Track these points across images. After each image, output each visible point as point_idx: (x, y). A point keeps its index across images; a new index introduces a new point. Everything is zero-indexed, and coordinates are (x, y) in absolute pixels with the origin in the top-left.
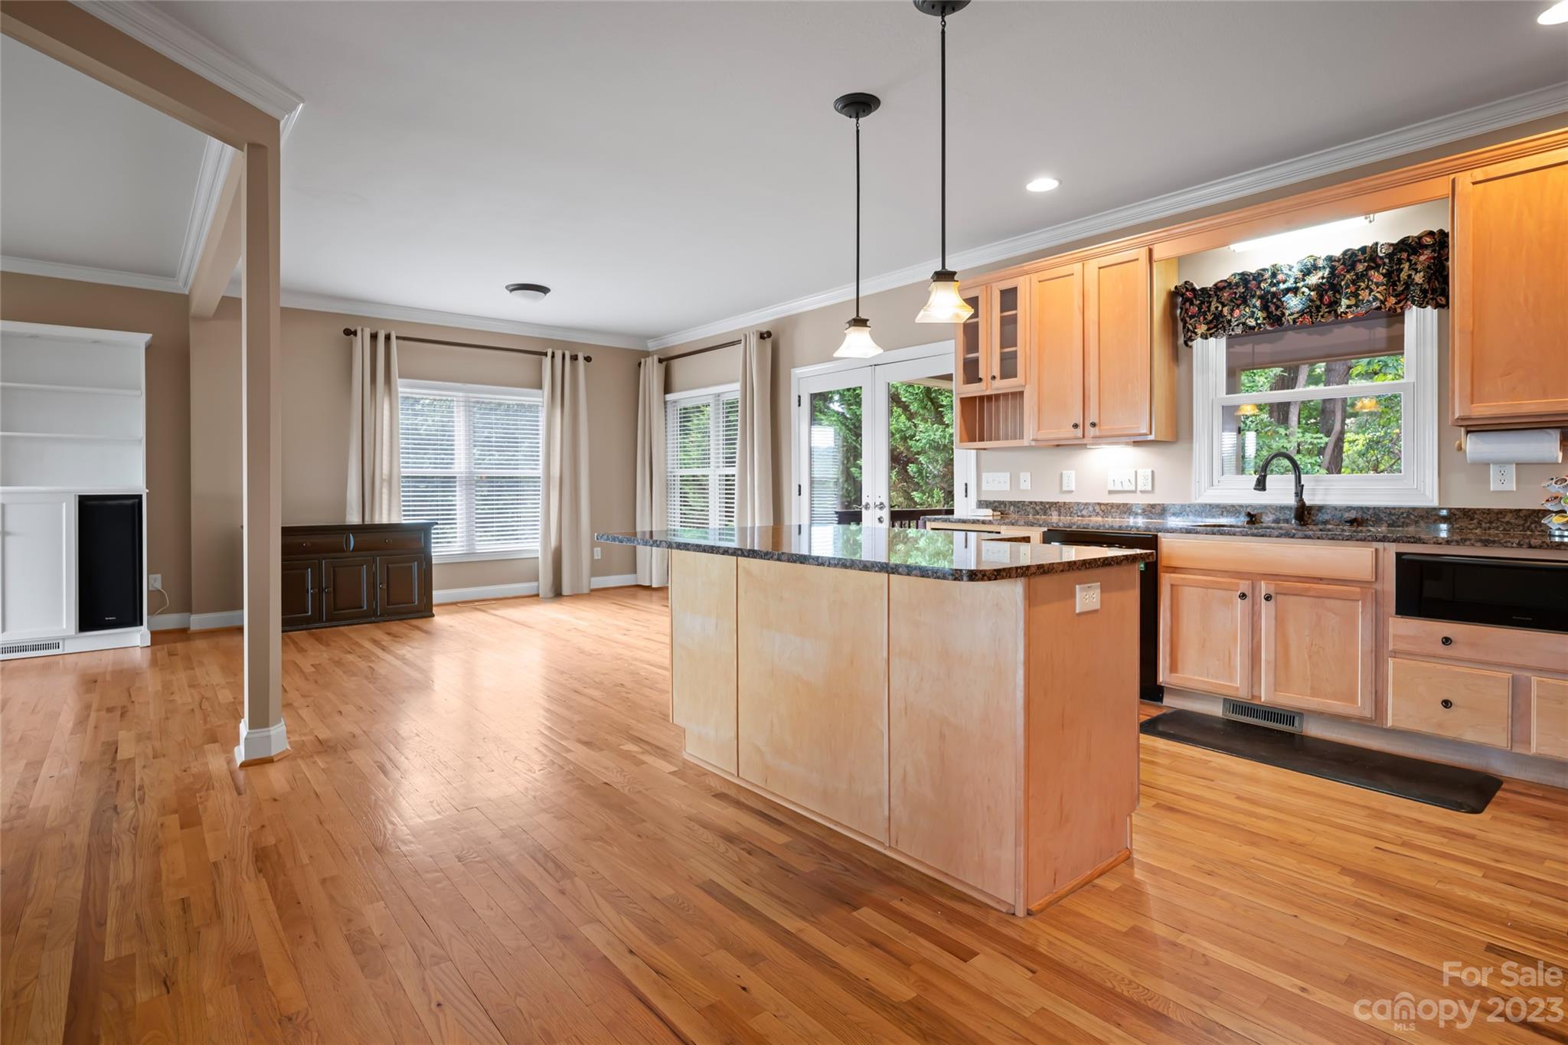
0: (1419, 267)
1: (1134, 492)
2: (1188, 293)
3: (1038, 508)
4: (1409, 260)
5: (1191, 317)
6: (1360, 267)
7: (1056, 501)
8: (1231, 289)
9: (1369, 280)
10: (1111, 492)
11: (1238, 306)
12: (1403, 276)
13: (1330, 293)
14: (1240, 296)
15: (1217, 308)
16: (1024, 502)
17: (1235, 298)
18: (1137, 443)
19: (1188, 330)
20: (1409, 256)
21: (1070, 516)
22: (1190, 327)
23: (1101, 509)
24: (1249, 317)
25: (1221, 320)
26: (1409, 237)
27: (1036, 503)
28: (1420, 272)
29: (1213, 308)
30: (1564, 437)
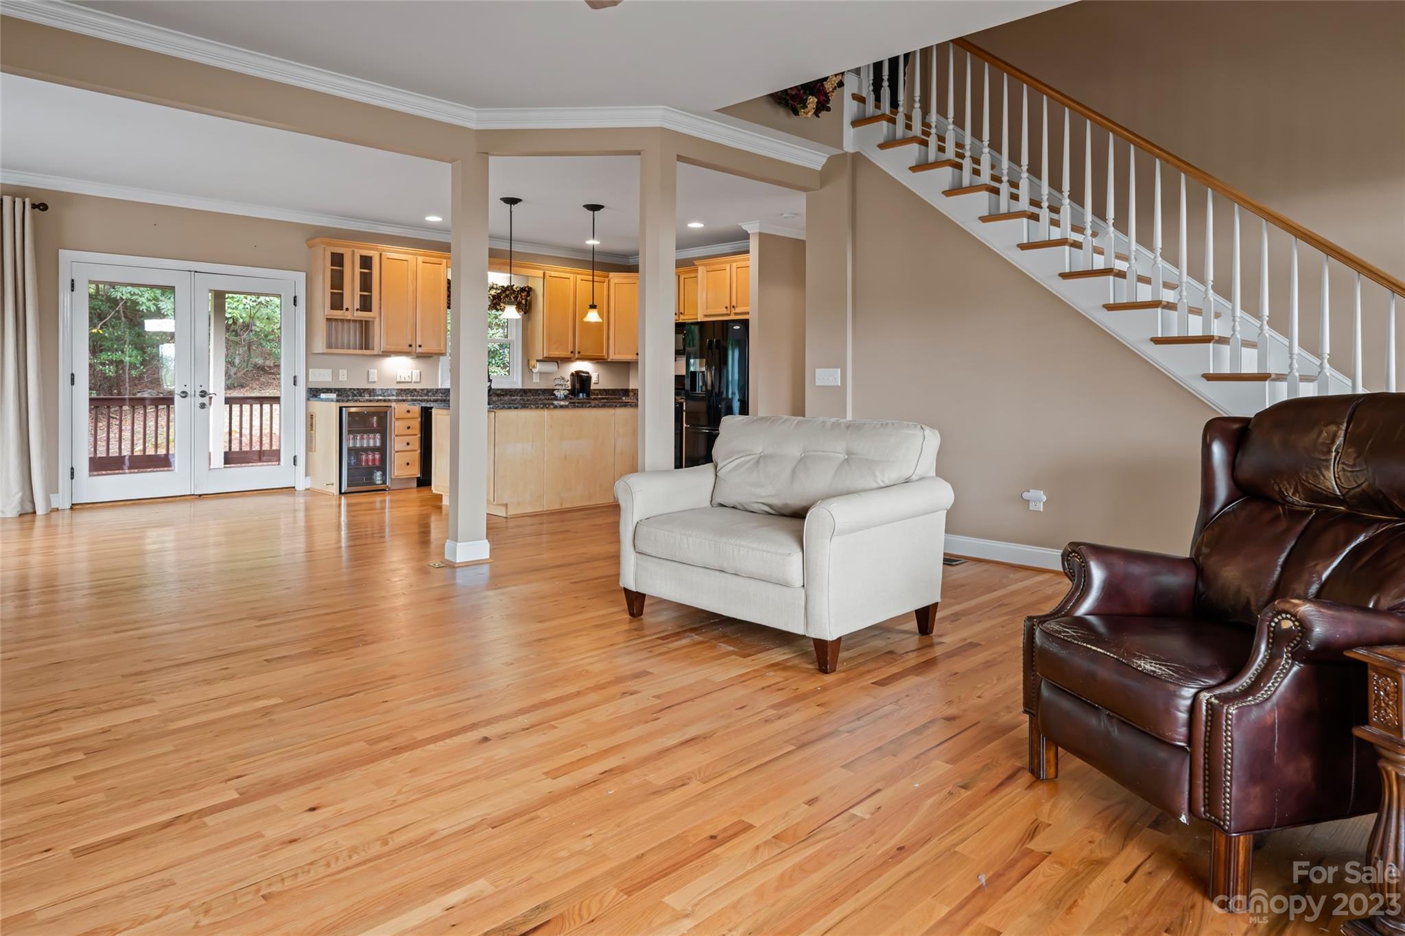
1: (411, 382)
3: (355, 392)
6: (508, 292)
10: (398, 382)
20: (522, 291)
27: (354, 389)
30: (558, 364)
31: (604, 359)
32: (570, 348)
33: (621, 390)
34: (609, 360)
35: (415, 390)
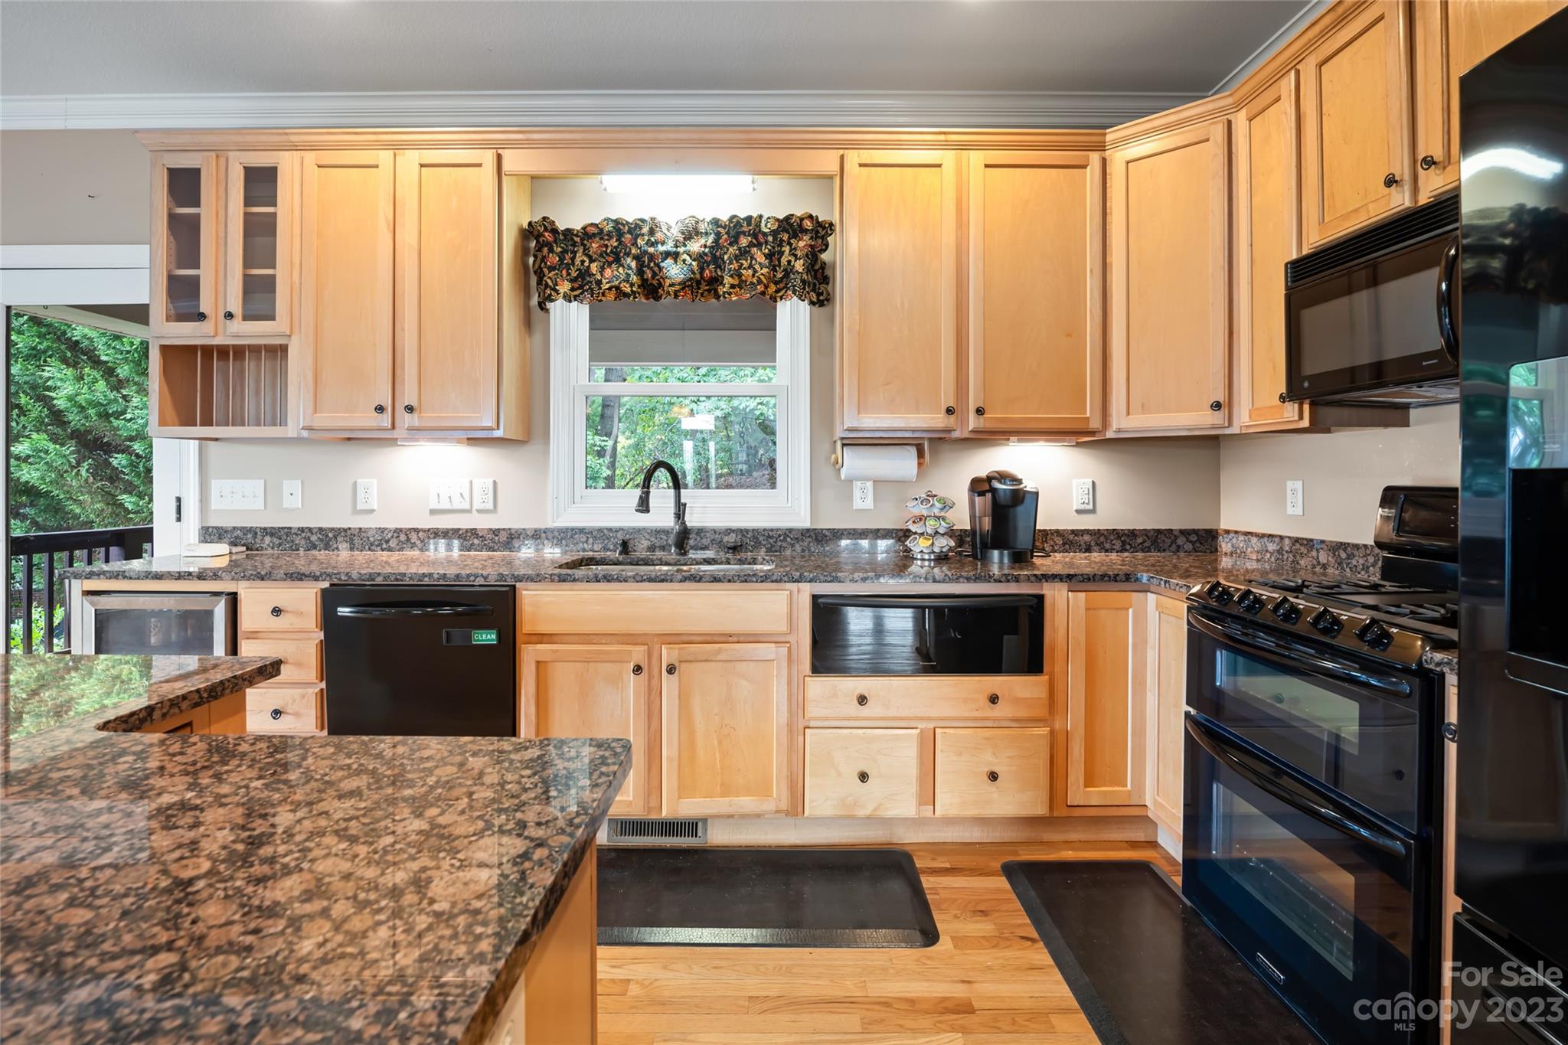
0: (799, 253)
1: (469, 511)
2: (546, 234)
3: (314, 538)
4: (790, 244)
5: (551, 269)
6: (744, 241)
7: (346, 526)
8: (601, 239)
9: (752, 258)
10: (433, 512)
11: (610, 264)
12: (784, 260)
13: (712, 267)
14: (612, 252)
15: (583, 262)
16: (290, 528)
17: (606, 252)
18: (472, 441)
19: (547, 285)
20: (789, 238)
21: (370, 549)
22: (549, 281)
23: (419, 539)
24: (624, 281)
25: (588, 279)
26: (792, 215)
27: (310, 529)
28: (800, 259)
29: (578, 262)
30: (921, 454)
31: (1092, 433)
32: (947, 399)
33: (1183, 532)
34: (1110, 434)
35: (474, 532)
